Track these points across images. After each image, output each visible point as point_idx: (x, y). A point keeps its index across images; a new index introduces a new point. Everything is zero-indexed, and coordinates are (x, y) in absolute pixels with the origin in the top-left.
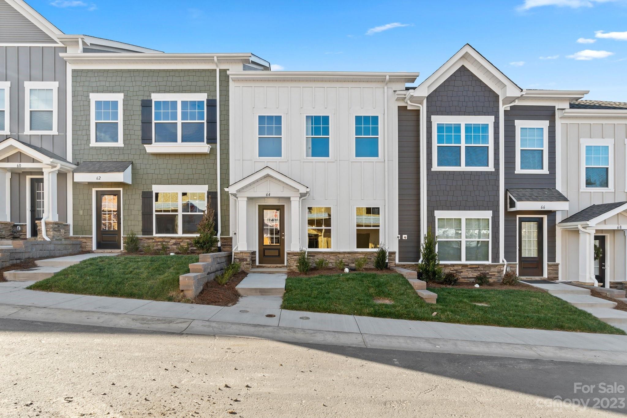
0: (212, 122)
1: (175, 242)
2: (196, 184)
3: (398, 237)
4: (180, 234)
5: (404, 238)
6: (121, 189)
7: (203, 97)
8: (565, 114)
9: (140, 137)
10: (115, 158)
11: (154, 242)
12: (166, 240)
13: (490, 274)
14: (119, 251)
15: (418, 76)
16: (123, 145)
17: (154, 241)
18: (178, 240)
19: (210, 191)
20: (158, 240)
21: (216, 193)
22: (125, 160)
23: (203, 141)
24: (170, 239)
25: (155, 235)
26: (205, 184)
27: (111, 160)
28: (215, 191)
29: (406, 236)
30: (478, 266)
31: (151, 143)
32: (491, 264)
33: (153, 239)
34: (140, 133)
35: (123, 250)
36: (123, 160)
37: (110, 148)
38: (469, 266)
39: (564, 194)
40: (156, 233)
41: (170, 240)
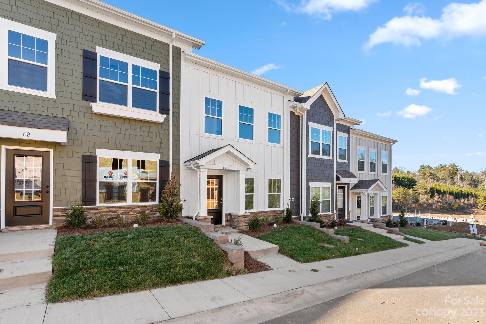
0: (164, 93)
1: (123, 211)
2: (147, 152)
3: (290, 199)
4: (129, 202)
5: (292, 200)
6: (51, 151)
7: (156, 67)
8: (355, 132)
9: (80, 92)
10: (41, 110)
11: (97, 213)
12: (113, 210)
13: (331, 219)
14: (46, 227)
15: (303, 94)
16: (54, 97)
17: (98, 211)
18: (127, 209)
19: (161, 160)
20: (103, 210)
21: (169, 162)
22: (58, 116)
23: (155, 110)
24: (118, 208)
25: (98, 204)
26: (157, 153)
27: (35, 112)
28: (166, 160)
29: (293, 198)
30: (326, 216)
31: (95, 101)
32: (331, 214)
33: (96, 209)
34: (80, 87)
35: (53, 225)
36: (54, 115)
37: (32, 97)
38: (323, 216)
39: (354, 174)
40: (100, 202)
41: (118, 210)
